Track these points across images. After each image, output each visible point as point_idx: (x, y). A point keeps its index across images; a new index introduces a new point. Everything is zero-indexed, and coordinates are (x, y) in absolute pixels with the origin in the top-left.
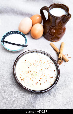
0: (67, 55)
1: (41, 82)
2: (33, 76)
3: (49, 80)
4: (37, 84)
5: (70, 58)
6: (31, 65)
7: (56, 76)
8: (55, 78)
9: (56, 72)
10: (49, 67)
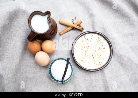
0: (73, 20)
1: (102, 48)
2: (97, 55)
3: (101, 41)
4: (104, 51)
5: (76, 18)
6: (86, 56)
7: (97, 35)
8: (99, 36)
9: (93, 34)
10: (88, 40)
